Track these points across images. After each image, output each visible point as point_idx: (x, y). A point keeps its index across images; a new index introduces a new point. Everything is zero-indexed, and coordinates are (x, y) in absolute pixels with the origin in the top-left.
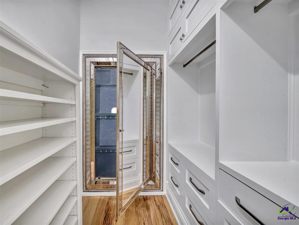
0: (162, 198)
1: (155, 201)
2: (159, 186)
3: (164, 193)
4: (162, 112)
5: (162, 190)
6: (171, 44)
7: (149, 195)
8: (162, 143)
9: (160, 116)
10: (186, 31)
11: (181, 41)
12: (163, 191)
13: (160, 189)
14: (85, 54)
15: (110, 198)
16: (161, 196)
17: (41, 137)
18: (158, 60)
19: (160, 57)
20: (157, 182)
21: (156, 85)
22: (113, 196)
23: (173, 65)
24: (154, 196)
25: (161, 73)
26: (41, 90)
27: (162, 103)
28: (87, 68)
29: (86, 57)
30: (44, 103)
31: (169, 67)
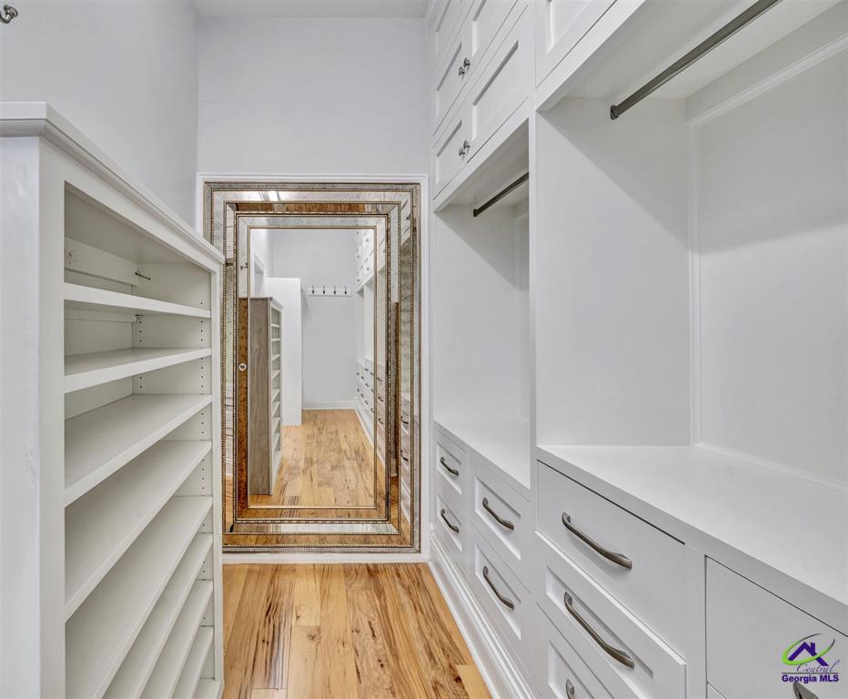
0: (419, 570)
1: (399, 575)
2: (408, 537)
3: (424, 557)
4: (416, 335)
5: (417, 548)
6: (438, 155)
7: (383, 562)
8: (417, 420)
9: (412, 347)
10: (474, 134)
11: (463, 158)
12: (419, 551)
13: (412, 545)
14: (211, 181)
15: (277, 570)
16: (416, 564)
17: (131, 393)
18: (404, 197)
19: (411, 188)
20: (405, 527)
21: (401, 263)
22: (286, 565)
23: (448, 210)
24: (396, 566)
25: (414, 229)
26: (132, 286)
27: (416, 313)
28: (215, 220)
29: (213, 190)
30: (139, 314)
31: (434, 215)
